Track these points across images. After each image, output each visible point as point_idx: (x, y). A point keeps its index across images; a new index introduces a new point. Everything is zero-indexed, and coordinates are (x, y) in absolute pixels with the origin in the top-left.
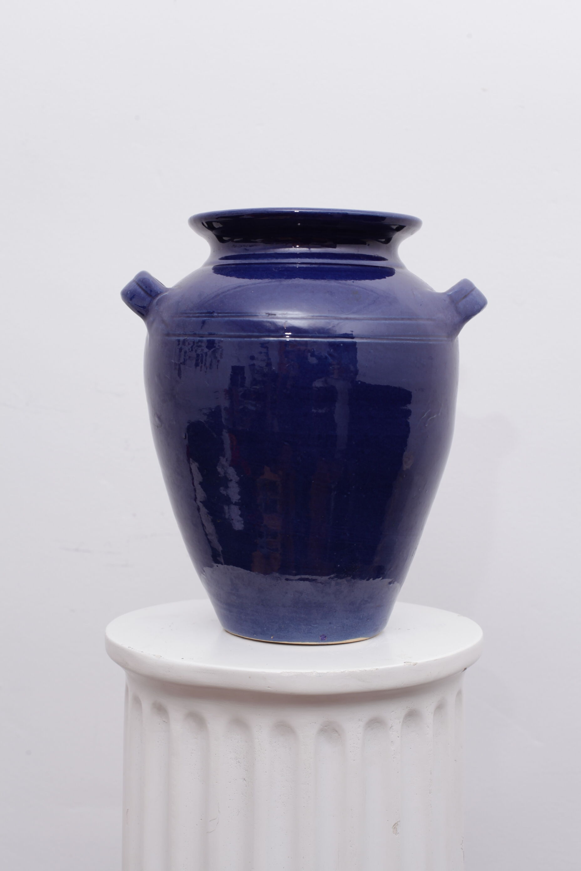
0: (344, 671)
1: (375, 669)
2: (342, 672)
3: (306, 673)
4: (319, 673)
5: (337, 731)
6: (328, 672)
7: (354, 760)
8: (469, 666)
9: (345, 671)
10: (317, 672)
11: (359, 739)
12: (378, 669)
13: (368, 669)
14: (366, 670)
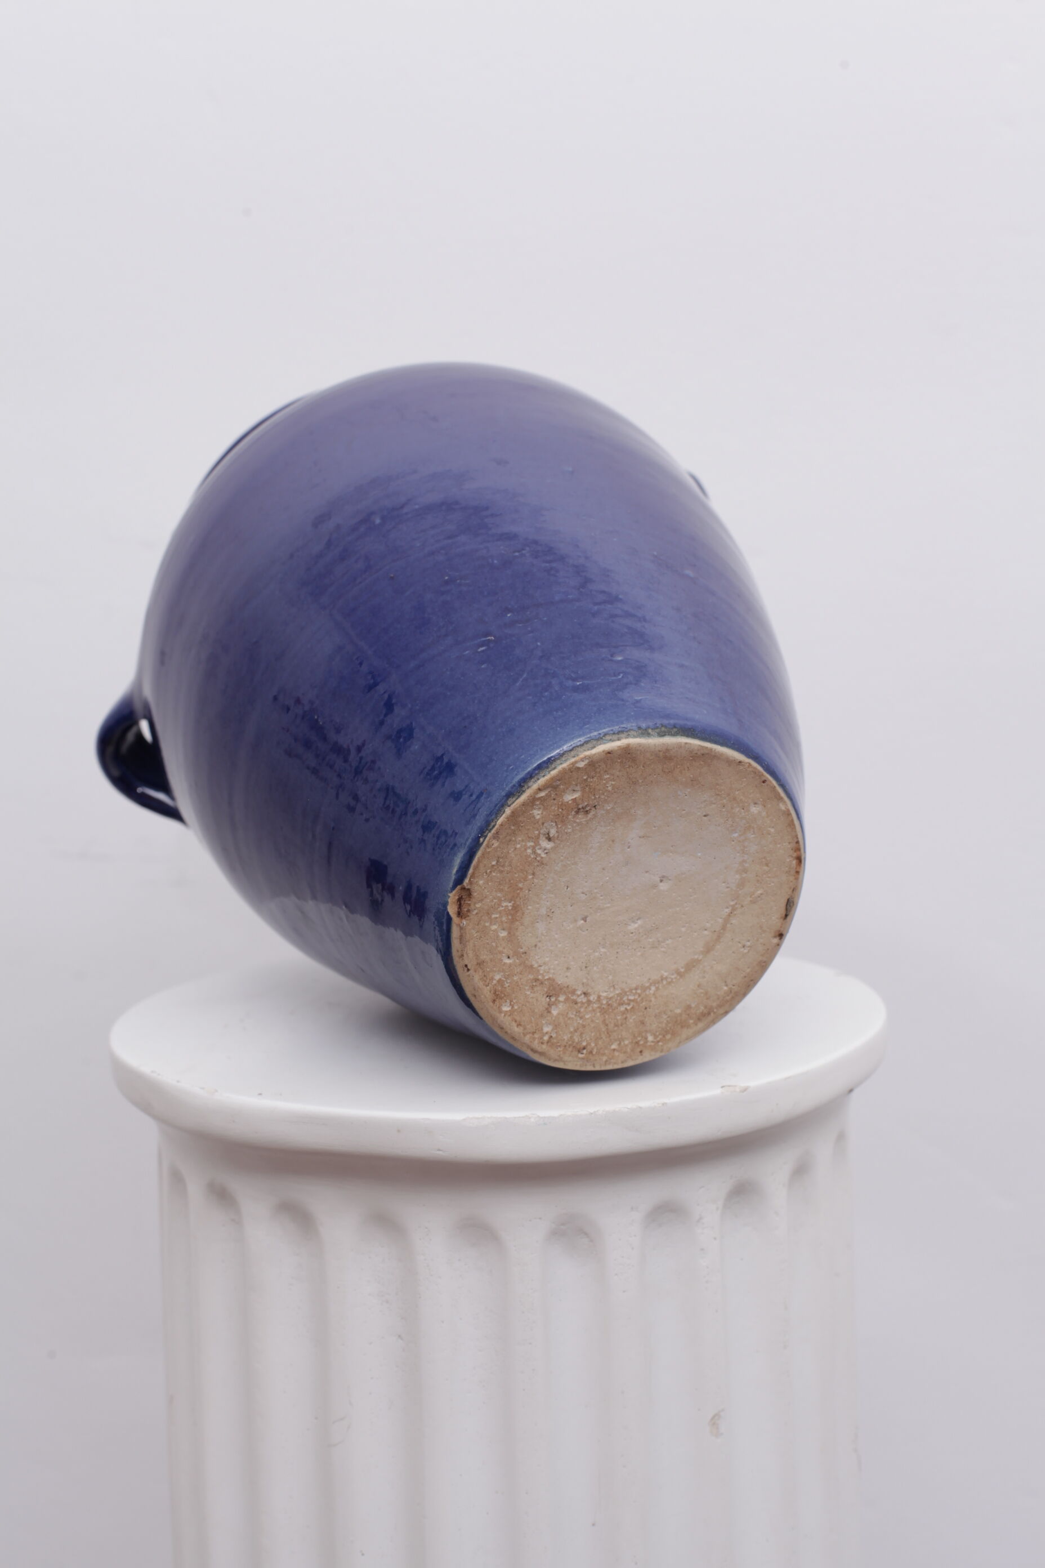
0: (595, 1112)
1: (660, 1105)
2: (592, 1114)
3: (515, 1118)
4: (542, 1118)
5: (586, 1234)
6: (561, 1115)
7: (624, 1292)
8: (859, 1084)
9: (598, 1111)
10: (539, 1116)
11: (633, 1249)
12: (666, 1103)
13: (645, 1104)
14: (640, 1108)
